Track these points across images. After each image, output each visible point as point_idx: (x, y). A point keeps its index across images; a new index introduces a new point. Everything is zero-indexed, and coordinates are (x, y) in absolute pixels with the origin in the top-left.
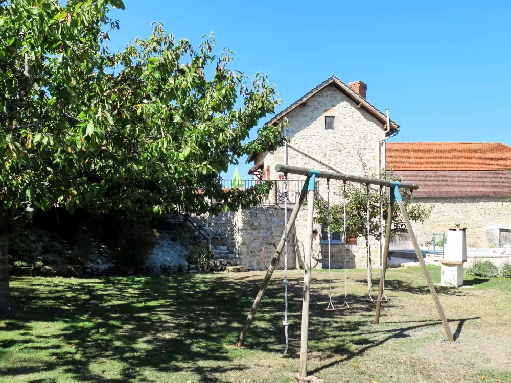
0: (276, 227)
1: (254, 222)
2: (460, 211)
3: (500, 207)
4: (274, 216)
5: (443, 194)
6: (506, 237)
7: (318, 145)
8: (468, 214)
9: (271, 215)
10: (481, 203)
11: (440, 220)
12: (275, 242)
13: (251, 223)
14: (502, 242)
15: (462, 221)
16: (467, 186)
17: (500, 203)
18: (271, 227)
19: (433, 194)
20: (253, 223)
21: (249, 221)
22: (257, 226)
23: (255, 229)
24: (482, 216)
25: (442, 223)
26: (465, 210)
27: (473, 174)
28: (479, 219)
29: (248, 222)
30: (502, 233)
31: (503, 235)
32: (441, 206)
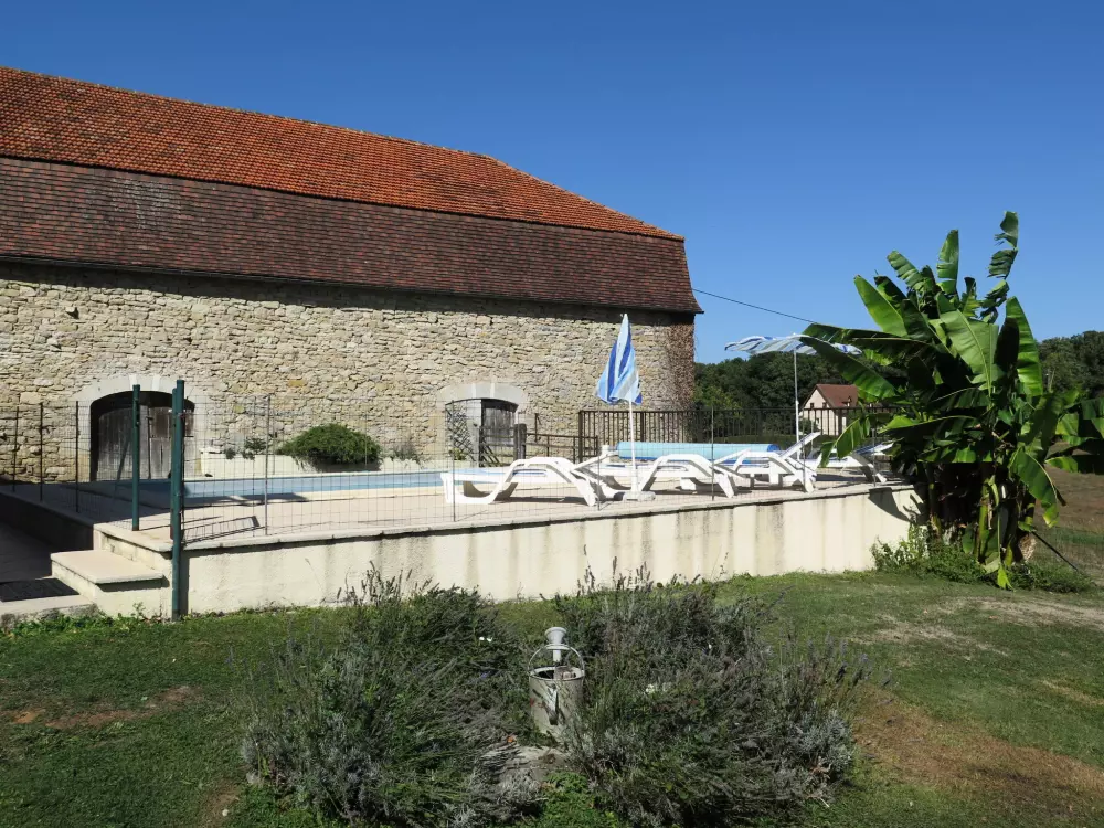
2: (366, 338)
3: (485, 331)
5: (313, 274)
6: (499, 425)
8: (394, 349)
10: (433, 316)
11: (298, 364)
14: (489, 440)
15: (372, 369)
16: (390, 257)
17: (484, 319)
19: (277, 269)
24: (434, 356)
25: (308, 376)
26: (384, 335)
27: (410, 219)
28: (424, 364)
30: (488, 411)
31: (493, 416)
32: (304, 316)
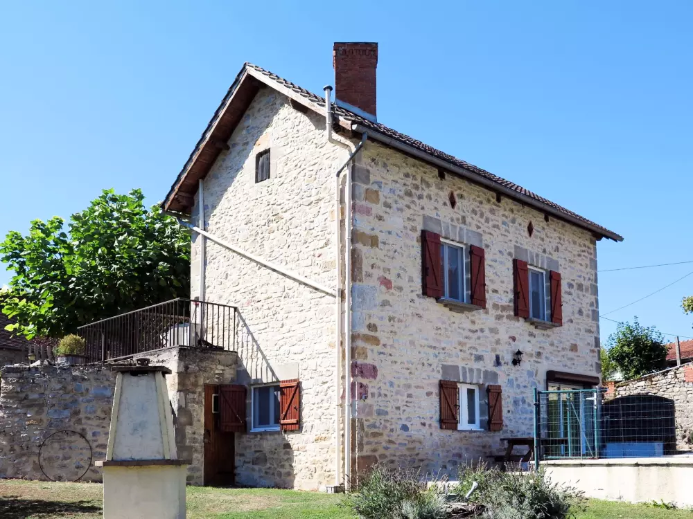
0: (89, 401)
1: (29, 393)
4: (84, 379)
7: (244, 222)
9: (75, 378)
12: (83, 430)
13: (23, 395)
18: (75, 402)
20: (27, 395)
21: (17, 392)
22: (35, 400)
23: (29, 406)
29: (15, 394)
